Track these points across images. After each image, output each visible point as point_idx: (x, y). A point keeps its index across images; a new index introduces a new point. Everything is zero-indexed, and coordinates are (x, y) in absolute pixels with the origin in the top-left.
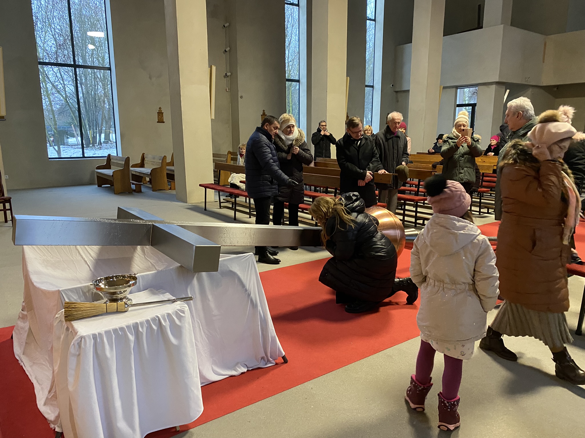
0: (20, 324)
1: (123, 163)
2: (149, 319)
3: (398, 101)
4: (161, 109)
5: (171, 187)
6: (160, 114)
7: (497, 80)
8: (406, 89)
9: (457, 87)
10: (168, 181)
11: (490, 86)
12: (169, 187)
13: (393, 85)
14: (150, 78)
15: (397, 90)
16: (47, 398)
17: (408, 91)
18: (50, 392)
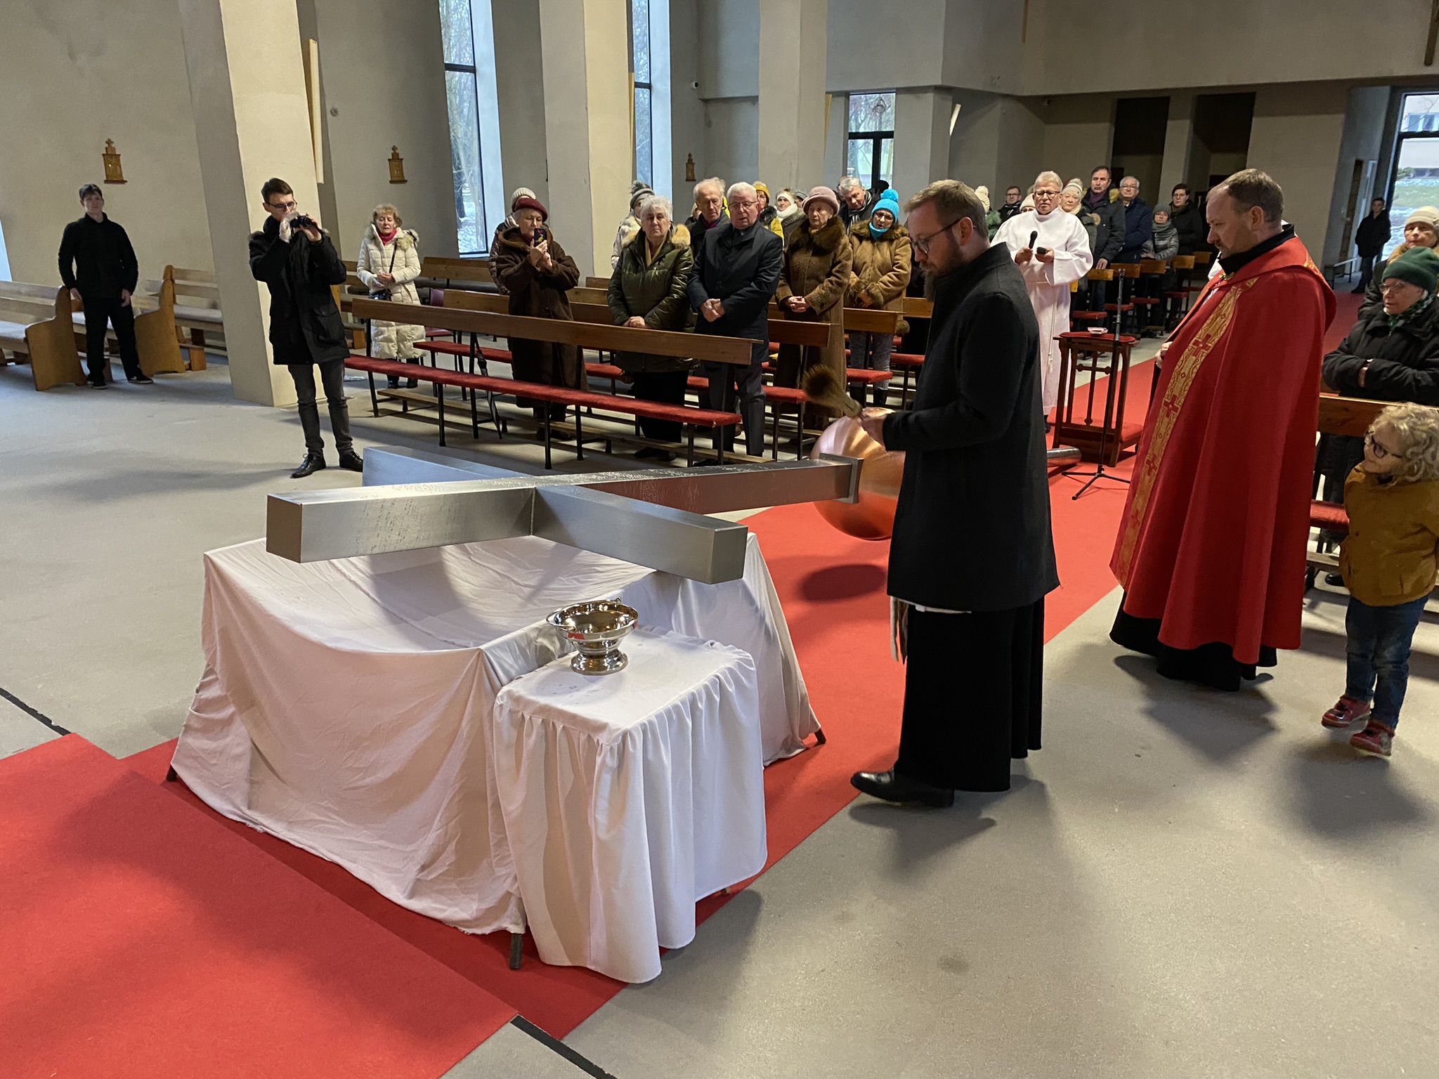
0: (200, 743)
1: (53, 303)
2: (707, 683)
3: (709, 124)
4: (113, 145)
5: (190, 364)
6: (111, 157)
7: (939, 82)
8: (727, 93)
9: (847, 95)
10: (181, 347)
11: (921, 95)
12: (186, 363)
13: (696, 85)
14: (72, 56)
15: (706, 97)
16: (418, 881)
18: (423, 868)
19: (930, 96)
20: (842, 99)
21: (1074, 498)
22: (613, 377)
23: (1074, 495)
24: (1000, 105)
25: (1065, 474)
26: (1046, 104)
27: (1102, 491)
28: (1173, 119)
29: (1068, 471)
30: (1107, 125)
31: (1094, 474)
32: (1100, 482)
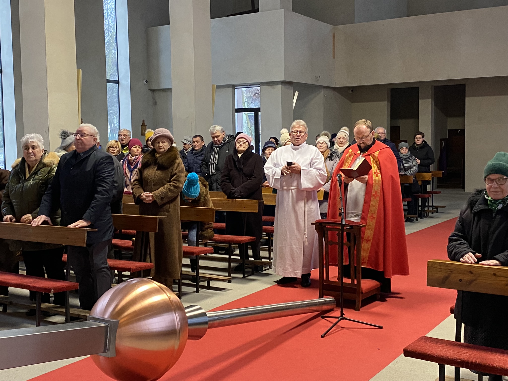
3: (155, 104)
7: (283, 79)
9: (233, 87)
11: (274, 86)
13: (146, 82)
15: (153, 88)
17: (170, 90)
19: (280, 87)
20: (230, 89)
21: (322, 337)
23: (322, 334)
24: (323, 92)
25: (323, 317)
26: (351, 92)
27: (345, 330)
28: (423, 98)
29: (325, 315)
30: (386, 102)
31: (338, 318)
32: (343, 323)
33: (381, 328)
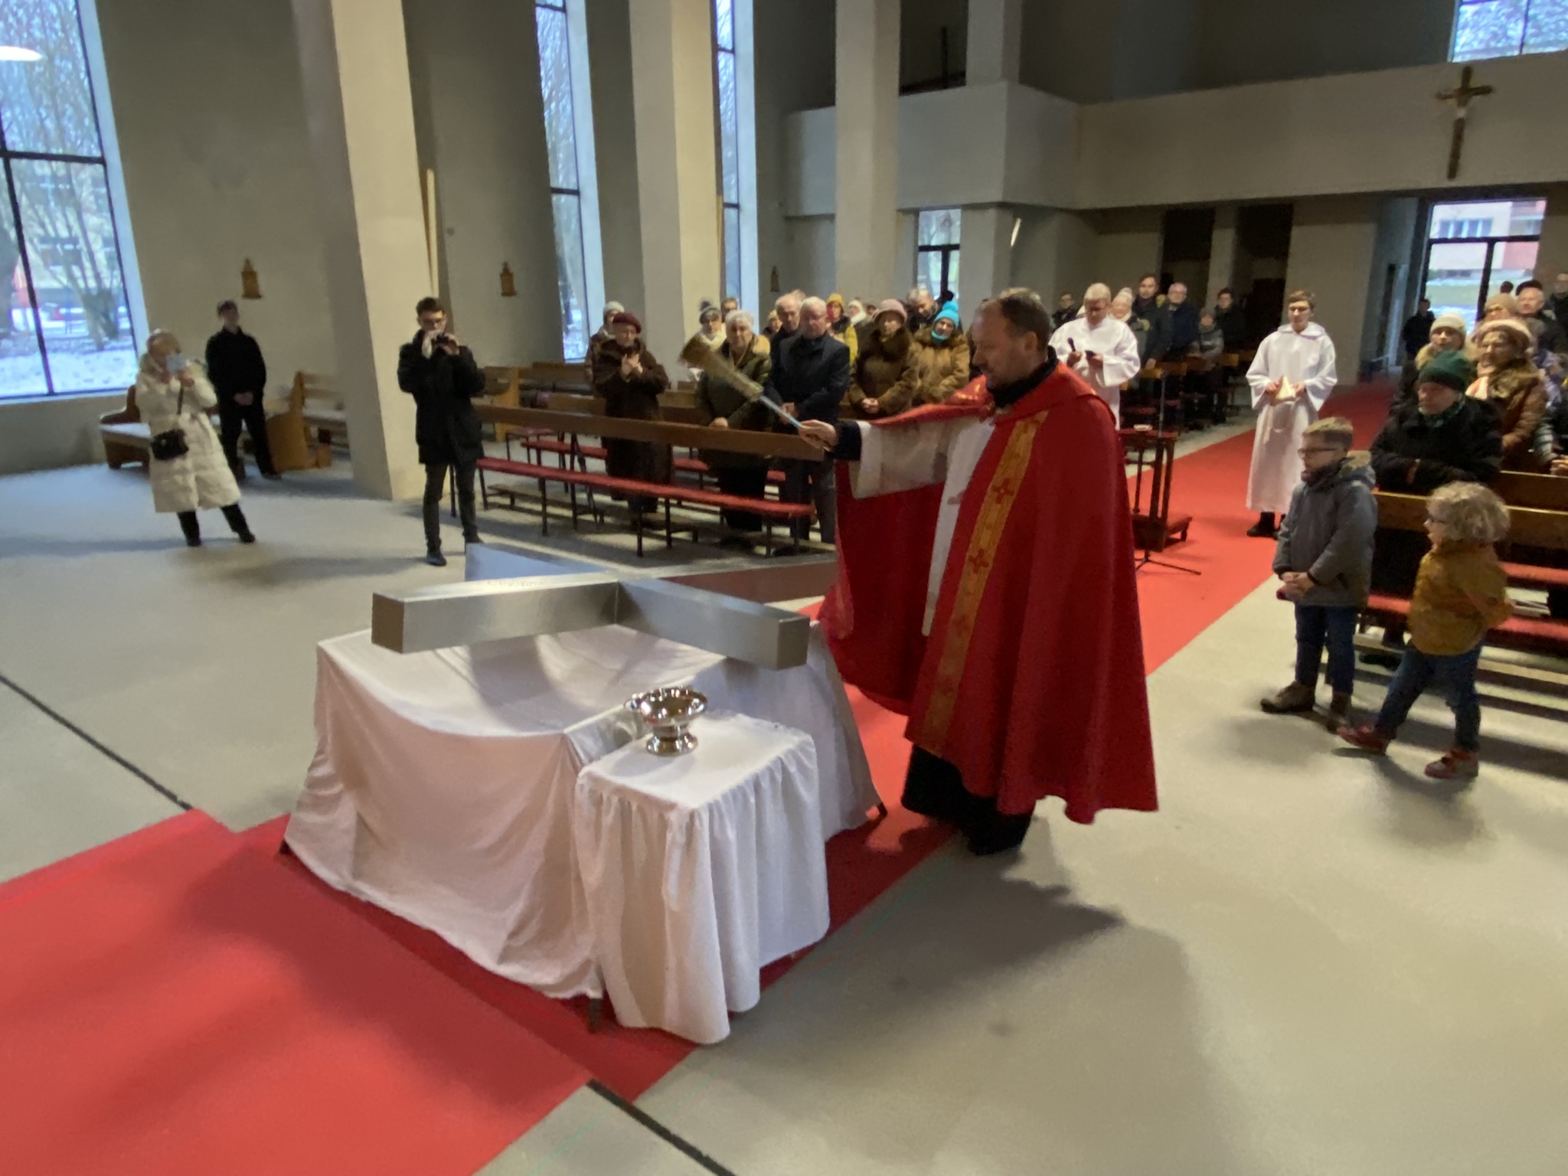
0: (311, 818)
2: (770, 764)
3: (791, 240)
4: (250, 264)
5: (316, 461)
6: (249, 274)
7: (1000, 200)
8: (808, 211)
10: (309, 446)
11: (984, 211)
12: (313, 460)
13: (780, 204)
15: (789, 215)
16: (507, 947)
17: (832, 216)
18: (513, 935)
19: (992, 213)
20: (912, 217)
22: (700, 472)
24: (1057, 219)
26: (1100, 217)
27: (1150, 576)
28: (1218, 228)
30: (1157, 235)
32: (1147, 567)
33: (1199, 573)
